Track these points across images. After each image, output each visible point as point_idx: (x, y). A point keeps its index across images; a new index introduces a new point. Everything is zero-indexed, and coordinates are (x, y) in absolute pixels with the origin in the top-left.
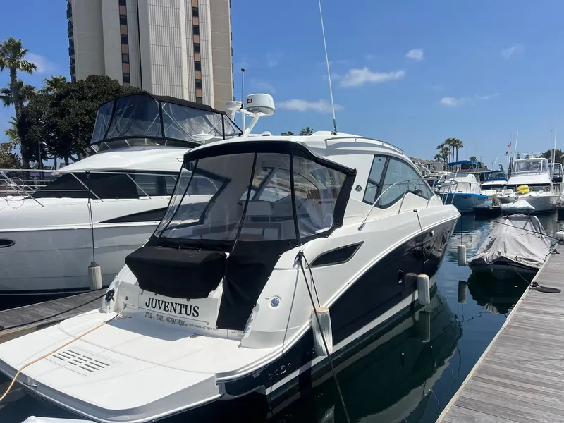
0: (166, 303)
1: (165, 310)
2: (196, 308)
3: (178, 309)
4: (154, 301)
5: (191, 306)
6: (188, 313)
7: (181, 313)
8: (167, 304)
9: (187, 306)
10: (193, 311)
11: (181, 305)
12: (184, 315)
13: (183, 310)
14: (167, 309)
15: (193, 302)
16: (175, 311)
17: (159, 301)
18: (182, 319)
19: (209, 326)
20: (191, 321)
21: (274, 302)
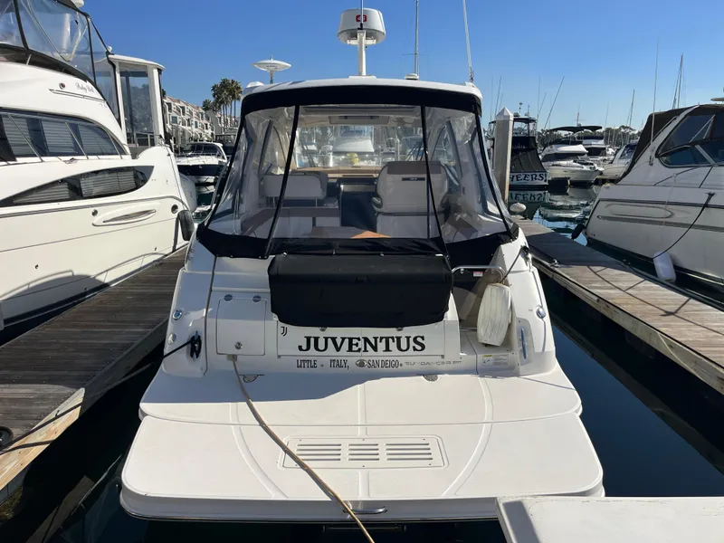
0: (351, 340)
1: (350, 349)
2: (419, 340)
3: (381, 346)
4: (321, 340)
5: (408, 338)
7: (387, 349)
8: (355, 341)
9: (399, 338)
10: (412, 344)
11: (387, 339)
12: (396, 352)
13: (393, 345)
14: (354, 348)
15: (411, 331)
16: (375, 349)
17: (334, 340)
18: (391, 359)
19: (446, 360)
20: (411, 358)
21: (541, 314)
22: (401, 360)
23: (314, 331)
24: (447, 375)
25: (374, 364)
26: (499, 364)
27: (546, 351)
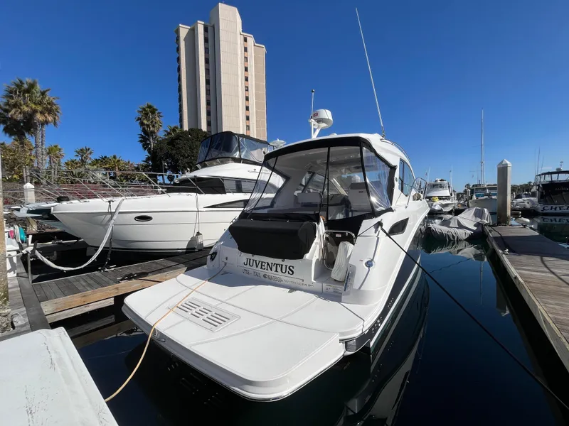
1: (261, 268)
2: (291, 268)
3: (274, 268)
4: (252, 261)
5: (286, 266)
6: (284, 271)
7: (276, 271)
8: (263, 264)
9: (282, 265)
10: (288, 270)
11: (277, 265)
12: (280, 273)
13: (279, 269)
14: (263, 267)
15: (288, 262)
16: (271, 269)
17: (256, 261)
18: (277, 276)
19: (304, 283)
20: (286, 278)
21: (369, 264)
22: (283, 278)
23: (250, 256)
24: (303, 292)
25: (270, 278)
26: (337, 292)
27: (362, 289)
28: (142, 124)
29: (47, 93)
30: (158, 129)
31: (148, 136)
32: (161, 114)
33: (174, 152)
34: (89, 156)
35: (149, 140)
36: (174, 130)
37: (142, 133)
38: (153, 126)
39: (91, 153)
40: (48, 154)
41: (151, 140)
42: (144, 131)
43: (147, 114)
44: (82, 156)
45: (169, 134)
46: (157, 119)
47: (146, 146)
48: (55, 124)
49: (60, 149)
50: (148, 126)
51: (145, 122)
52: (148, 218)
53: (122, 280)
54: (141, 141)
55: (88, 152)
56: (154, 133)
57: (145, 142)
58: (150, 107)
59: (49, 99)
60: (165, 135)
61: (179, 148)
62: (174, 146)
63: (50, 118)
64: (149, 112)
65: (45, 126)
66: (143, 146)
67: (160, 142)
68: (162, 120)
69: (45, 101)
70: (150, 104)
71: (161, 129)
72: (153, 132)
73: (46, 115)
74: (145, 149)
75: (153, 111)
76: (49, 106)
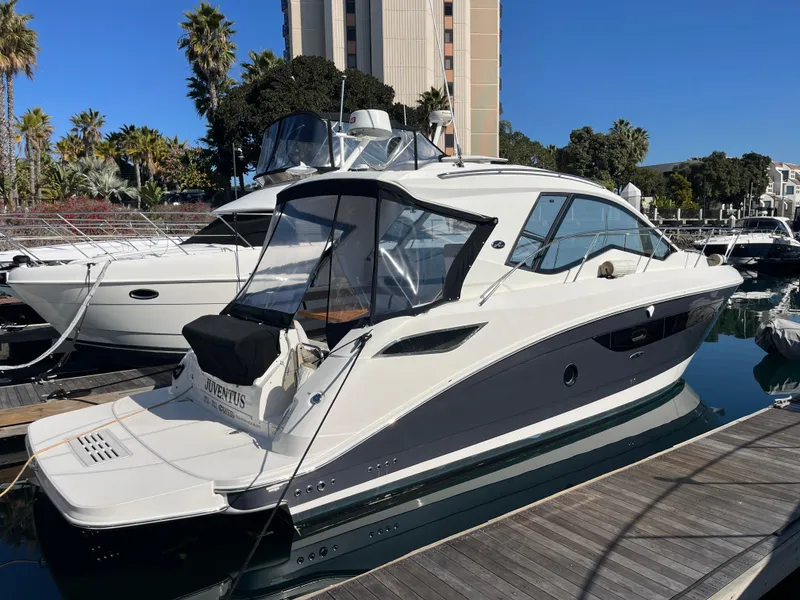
2: (243, 398)
3: (228, 397)
4: (211, 384)
6: (236, 402)
7: (230, 401)
8: (220, 389)
9: (235, 394)
10: (240, 400)
11: (231, 392)
12: (233, 404)
13: (232, 399)
15: (241, 390)
17: (215, 384)
18: (231, 409)
19: (253, 421)
21: (316, 399)
27: (292, 433)
28: (192, 55)
29: (13, 9)
30: (227, 64)
31: (207, 81)
32: (231, 28)
33: (258, 119)
34: (98, 129)
35: (209, 92)
36: (263, 63)
37: (195, 76)
38: (216, 58)
39: (100, 123)
40: (24, 129)
41: (213, 91)
42: (197, 69)
43: (200, 30)
44: (85, 129)
45: (252, 71)
46: (224, 39)
47: (202, 105)
48: (28, 71)
49: (43, 118)
50: (204, 57)
51: (198, 49)
52: (151, 294)
53: (48, 398)
54: (193, 94)
55: (96, 121)
56: (218, 72)
57: (202, 95)
58: (206, 11)
59: (17, 21)
60: (244, 76)
61: (269, 109)
62: (258, 105)
63: (19, 62)
64: (207, 24)
65: (13, 75)
66: (198, 106)
67: (232, 95)
68: (233, 40)
69: (9, 25)
70: (208, 4)
71: (233, 63)
72: (215, 73)
73: (13, 55)
74: (201, 112)
75: (214, 20)
76: (16, 37)
